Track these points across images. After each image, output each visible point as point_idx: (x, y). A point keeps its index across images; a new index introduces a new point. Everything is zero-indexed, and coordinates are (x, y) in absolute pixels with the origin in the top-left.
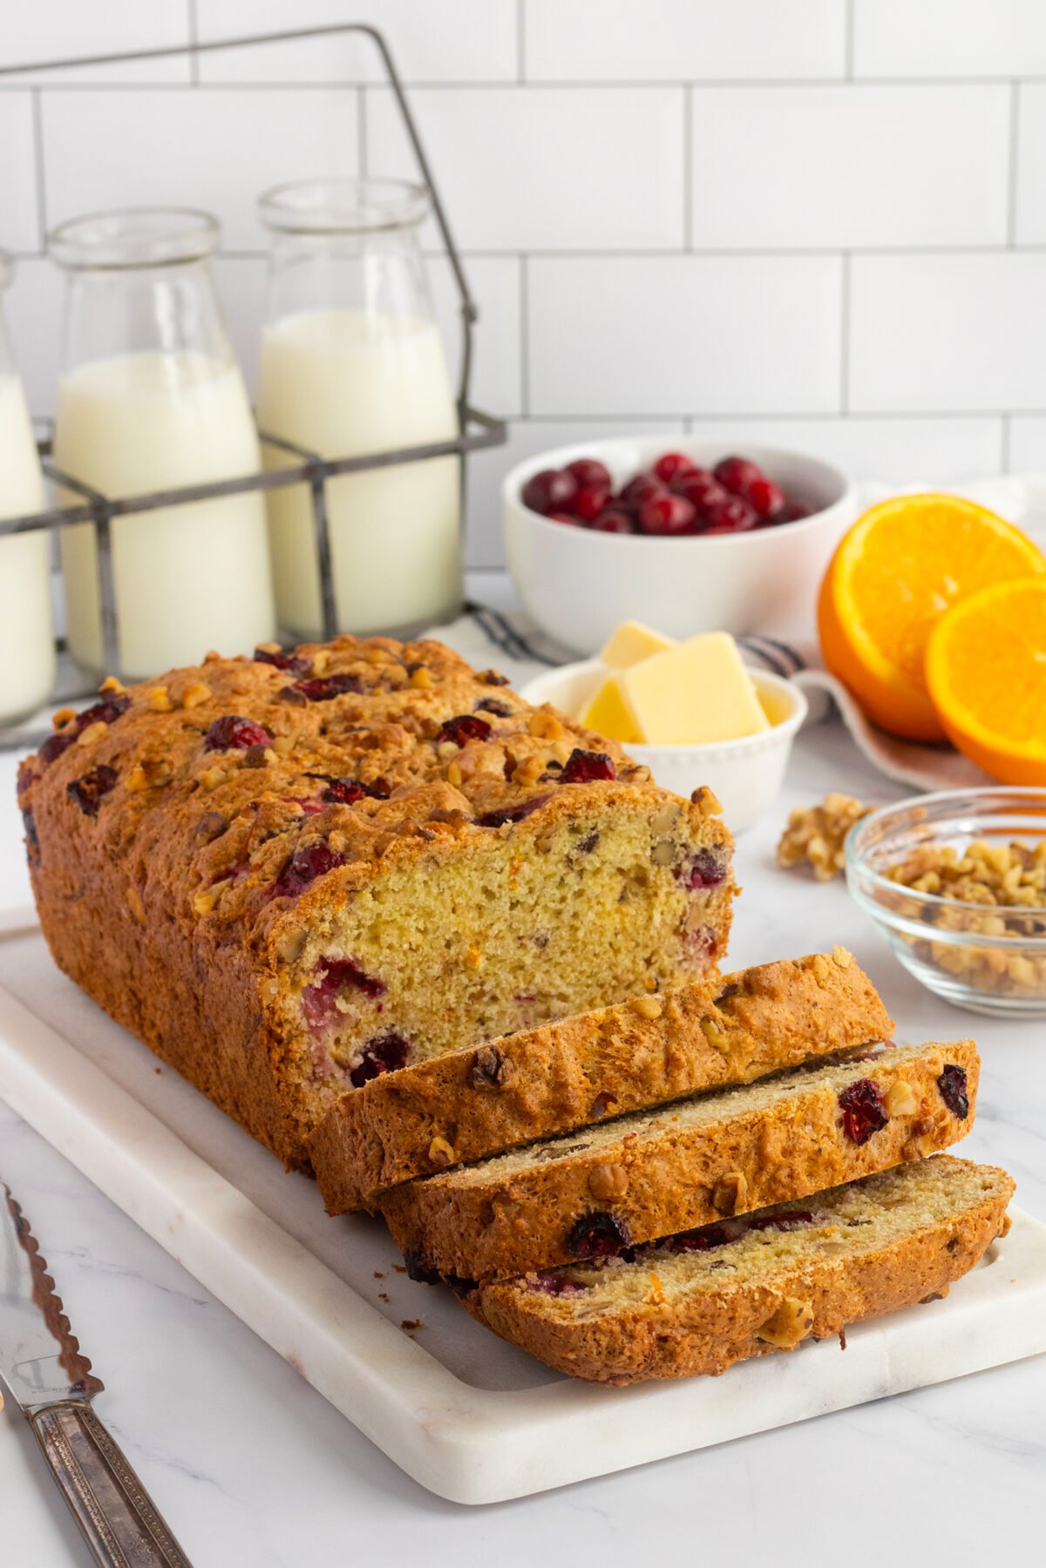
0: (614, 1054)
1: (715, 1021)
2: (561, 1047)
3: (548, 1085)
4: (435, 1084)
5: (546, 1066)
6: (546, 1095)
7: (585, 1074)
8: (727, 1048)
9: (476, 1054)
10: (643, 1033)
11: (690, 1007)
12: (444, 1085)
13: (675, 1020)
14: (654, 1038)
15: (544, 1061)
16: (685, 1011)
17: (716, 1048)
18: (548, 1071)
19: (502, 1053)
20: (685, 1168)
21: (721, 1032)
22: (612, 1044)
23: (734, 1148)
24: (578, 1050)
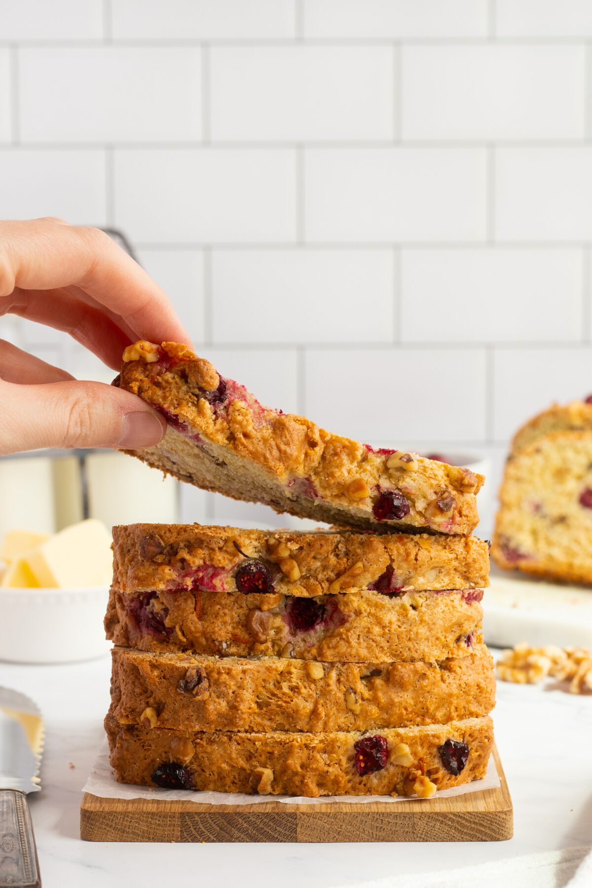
0: (280, 695)
1: (355, 693)
2: (245, 682)
3: (228, 703)
4: (157, 677)
5: (230, 691)
6: (224, 710)
7: (257, 702)
8: (358, 712)
9: (186, 671)
10: (305, 687)
11: (342, 679)
12: (163, 680)
13: (328, 685)
14: (311, 692)
15: (230, 688)
16: (339, 681)
17: (351, 710)
18: (231, 694)
19: (204, 675)
20: (234, 756)
21: (356, 702)
22: (281, 688)
24: (257, 686)
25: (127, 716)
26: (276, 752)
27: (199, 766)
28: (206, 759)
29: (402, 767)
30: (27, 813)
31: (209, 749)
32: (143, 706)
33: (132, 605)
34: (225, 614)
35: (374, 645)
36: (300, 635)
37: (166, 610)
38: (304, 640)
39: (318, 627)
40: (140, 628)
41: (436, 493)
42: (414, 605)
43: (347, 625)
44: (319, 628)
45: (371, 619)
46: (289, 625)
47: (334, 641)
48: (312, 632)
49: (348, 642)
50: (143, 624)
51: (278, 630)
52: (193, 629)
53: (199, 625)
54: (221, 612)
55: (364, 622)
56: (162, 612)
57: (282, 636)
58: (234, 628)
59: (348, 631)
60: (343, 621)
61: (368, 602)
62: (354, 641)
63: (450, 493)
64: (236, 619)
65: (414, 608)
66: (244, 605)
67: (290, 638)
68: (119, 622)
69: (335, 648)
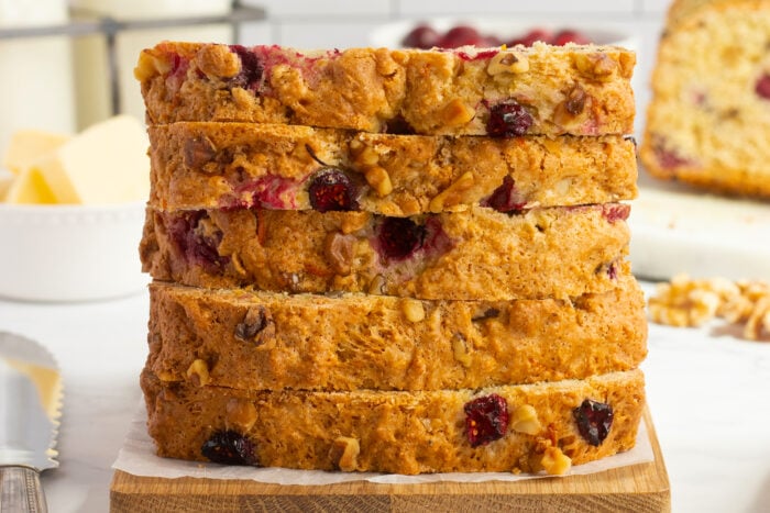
0: (368, 343)
1: (465, 340)
2: (323, 326)
3: (300, 353)
4: (209, 319)
5: (304, 338)
6: (295, 362)
7: (338, 352)
8: (468, 365)
9: (246, 311)
10: (400, 332)
11: (448, 322)
12: (216, 323)
13: (430, 330)
14: (408, 339)
15: (303, 334)
16: (444, 324)
17: (460, 363)
18: (304, 342)
19: (269, 317)
20: (308, 421)
21: (467, 351)
22: (369, 334)
23: (357, 418)
24: (337, 331)
25: (170, 371)
26: (363, 417)
27: (264, 434)
28: (272, 426)
29: (527, 435)
30: (40, 497)
31: (276, 413)
32: (190, 357)
33: (176, 226)
34: (296, 239)
35: (489, 277)
36: (394, 265)
37: (219, 234)
38: (398, 272)
39: (416, 255)
40: (185, 257)
41: (563, 92)
42: (541, 225)
43: (455, 252)
44: (418, 255)
45: (486, 244)
46: (379, 251)
47: (437, 273)
48: (409, 262)
49: (456, 274)
50: (190, 251)
51: (365, 259)
52: (254, 258)
53: (262, 252)
54: (291, 236)
55: (476, 247)
56: (214, 237)
57: (370, 266)
58: (307, 256)
59: (455, 259)
60: (449, 247)
61: (481, 222)
62: (463, 273)
63: (581, 89)
64: (311, 245)
65: (541, 229)
66: (320, 227)
67: (380, 269)
68: (158, 249)
69: (438, 282)
